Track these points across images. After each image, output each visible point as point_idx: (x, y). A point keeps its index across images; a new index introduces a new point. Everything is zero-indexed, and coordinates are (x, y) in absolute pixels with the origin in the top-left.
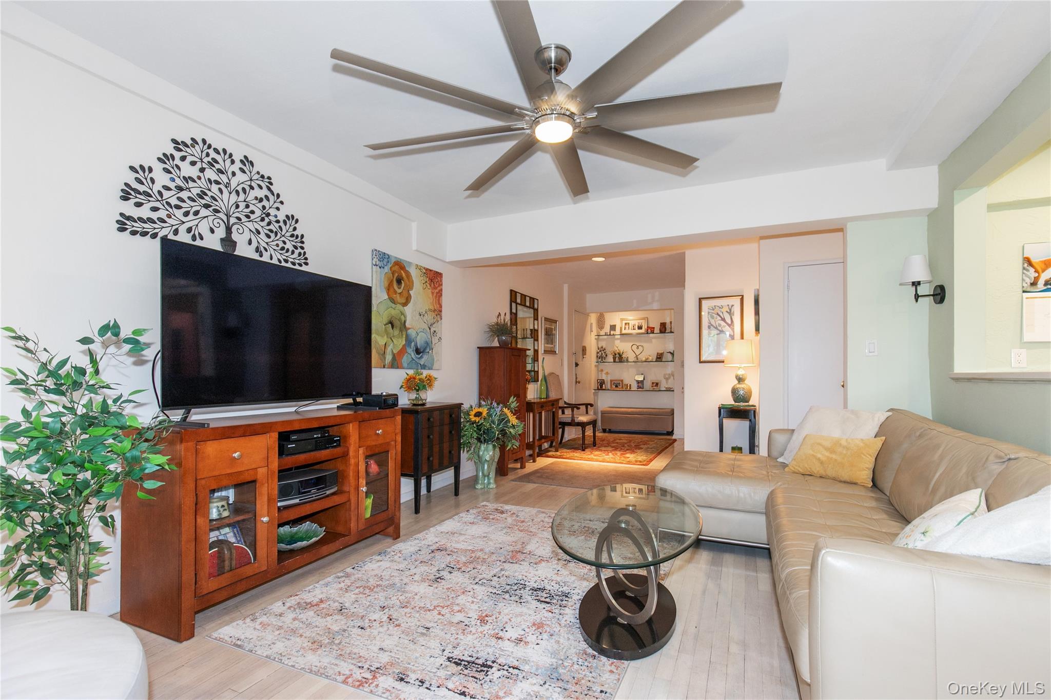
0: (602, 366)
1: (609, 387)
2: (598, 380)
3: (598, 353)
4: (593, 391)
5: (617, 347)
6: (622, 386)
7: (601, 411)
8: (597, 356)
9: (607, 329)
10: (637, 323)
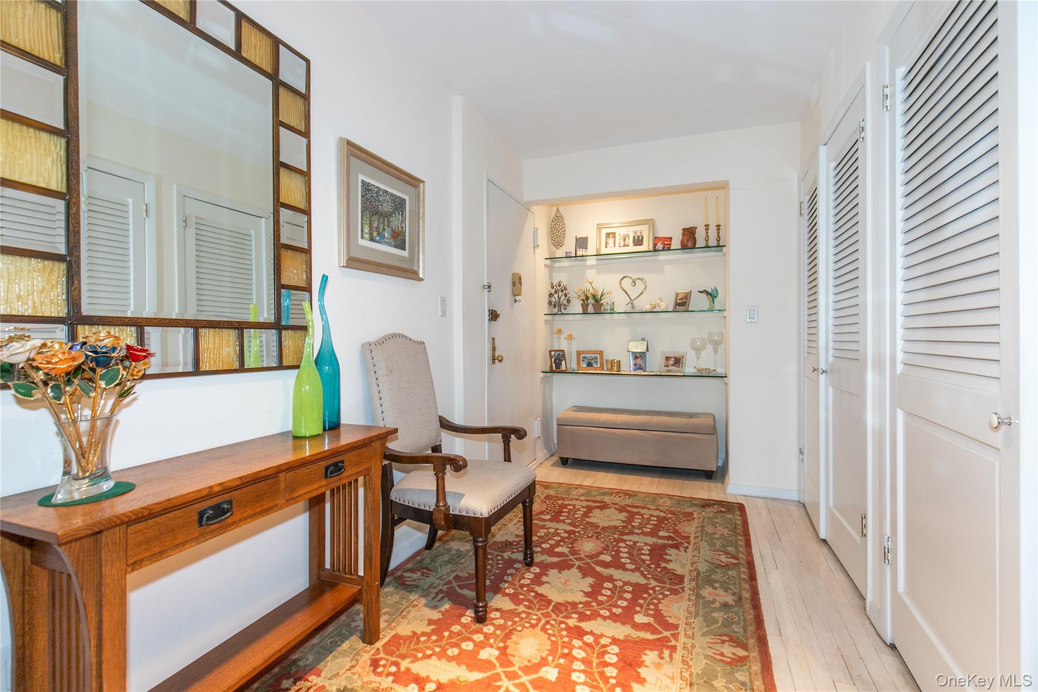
0: (560, 322)
1: (574, 366)
2: (550, 352)
3: (551, 295)
4: (542, 375)
5: (591, 283)
6: (602, 364)
7: (558, 420)
8: (550, 303)
9: (569, 246)
10: (631, 232)
